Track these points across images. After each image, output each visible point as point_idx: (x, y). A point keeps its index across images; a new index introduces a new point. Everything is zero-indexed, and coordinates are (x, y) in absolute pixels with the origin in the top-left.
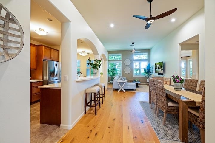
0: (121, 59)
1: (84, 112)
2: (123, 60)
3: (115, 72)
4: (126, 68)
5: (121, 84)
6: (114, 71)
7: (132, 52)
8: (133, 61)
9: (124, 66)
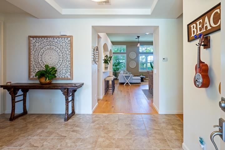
0: (125, 52)
1: (104, 94)
2: (128, 53)
3: (118, 67)
4: (131, 62)
5: (127, 77)
6: (117, 65)
7: (138, 46)
8: (139, 55)
9: (129, 60)
